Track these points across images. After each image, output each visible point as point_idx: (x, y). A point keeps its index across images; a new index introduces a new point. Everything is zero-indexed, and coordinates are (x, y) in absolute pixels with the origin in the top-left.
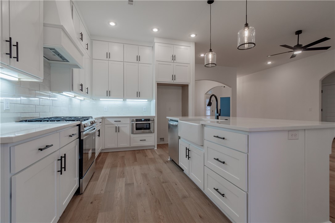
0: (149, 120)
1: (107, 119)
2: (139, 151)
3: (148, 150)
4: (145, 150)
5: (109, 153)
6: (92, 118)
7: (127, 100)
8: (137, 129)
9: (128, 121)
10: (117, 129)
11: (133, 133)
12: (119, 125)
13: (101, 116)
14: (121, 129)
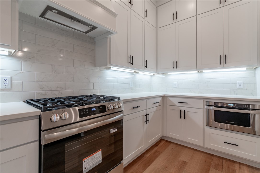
0: (247, 107)
1: (169, 98)
2: (221, 160)
3: (245, 168)
4: (237, 166)
5: (172, 145)
6: (119, 99)
7: (204, 71)
8: (217, 120)
9: (201, 104)
10: (183, 115)
11: (208, 125)
12: (185, 109)
13: (162, 94)
14: (188, 115)
